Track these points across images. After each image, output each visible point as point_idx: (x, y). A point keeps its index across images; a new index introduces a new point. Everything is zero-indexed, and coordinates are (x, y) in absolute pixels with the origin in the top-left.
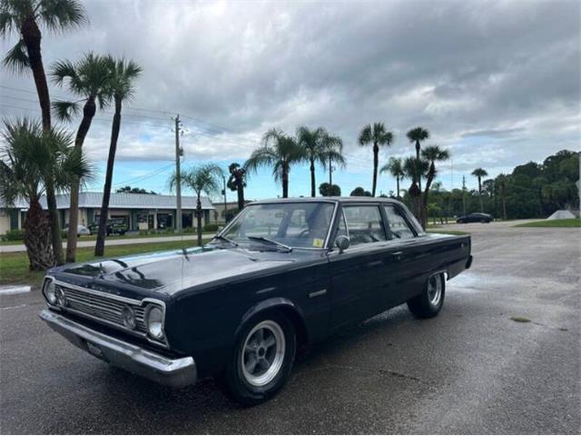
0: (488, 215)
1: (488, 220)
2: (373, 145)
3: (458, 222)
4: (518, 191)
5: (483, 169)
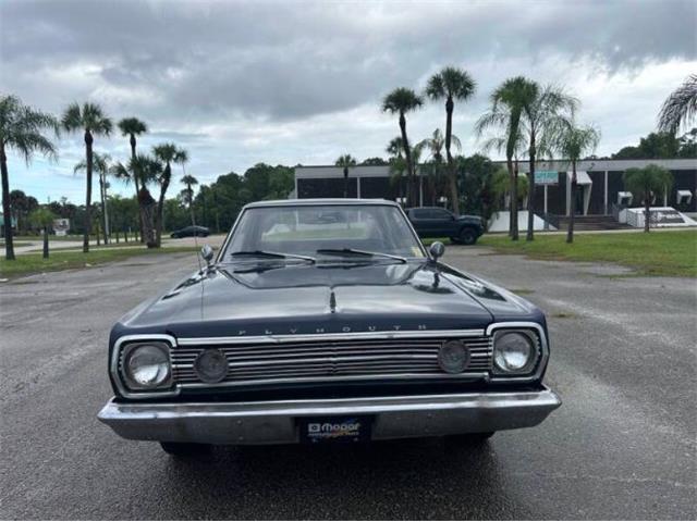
0: (206, 229)
1: (205, 234)
2: (83, 132)
3: (173, 237)
4: (225, 203)
5: (193, 176)
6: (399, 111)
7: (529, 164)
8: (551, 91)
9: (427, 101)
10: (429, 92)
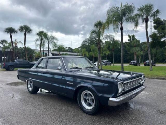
6: (9, 33)
7: (48, 51)
8: (52, 36)
9: (19, 32)
10: (20, 30)
